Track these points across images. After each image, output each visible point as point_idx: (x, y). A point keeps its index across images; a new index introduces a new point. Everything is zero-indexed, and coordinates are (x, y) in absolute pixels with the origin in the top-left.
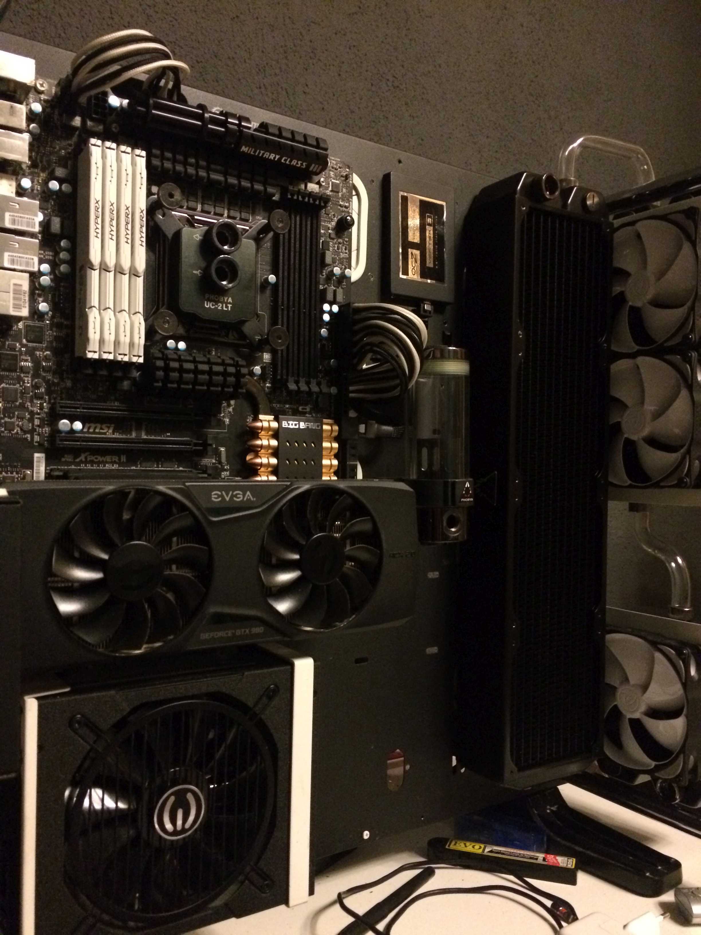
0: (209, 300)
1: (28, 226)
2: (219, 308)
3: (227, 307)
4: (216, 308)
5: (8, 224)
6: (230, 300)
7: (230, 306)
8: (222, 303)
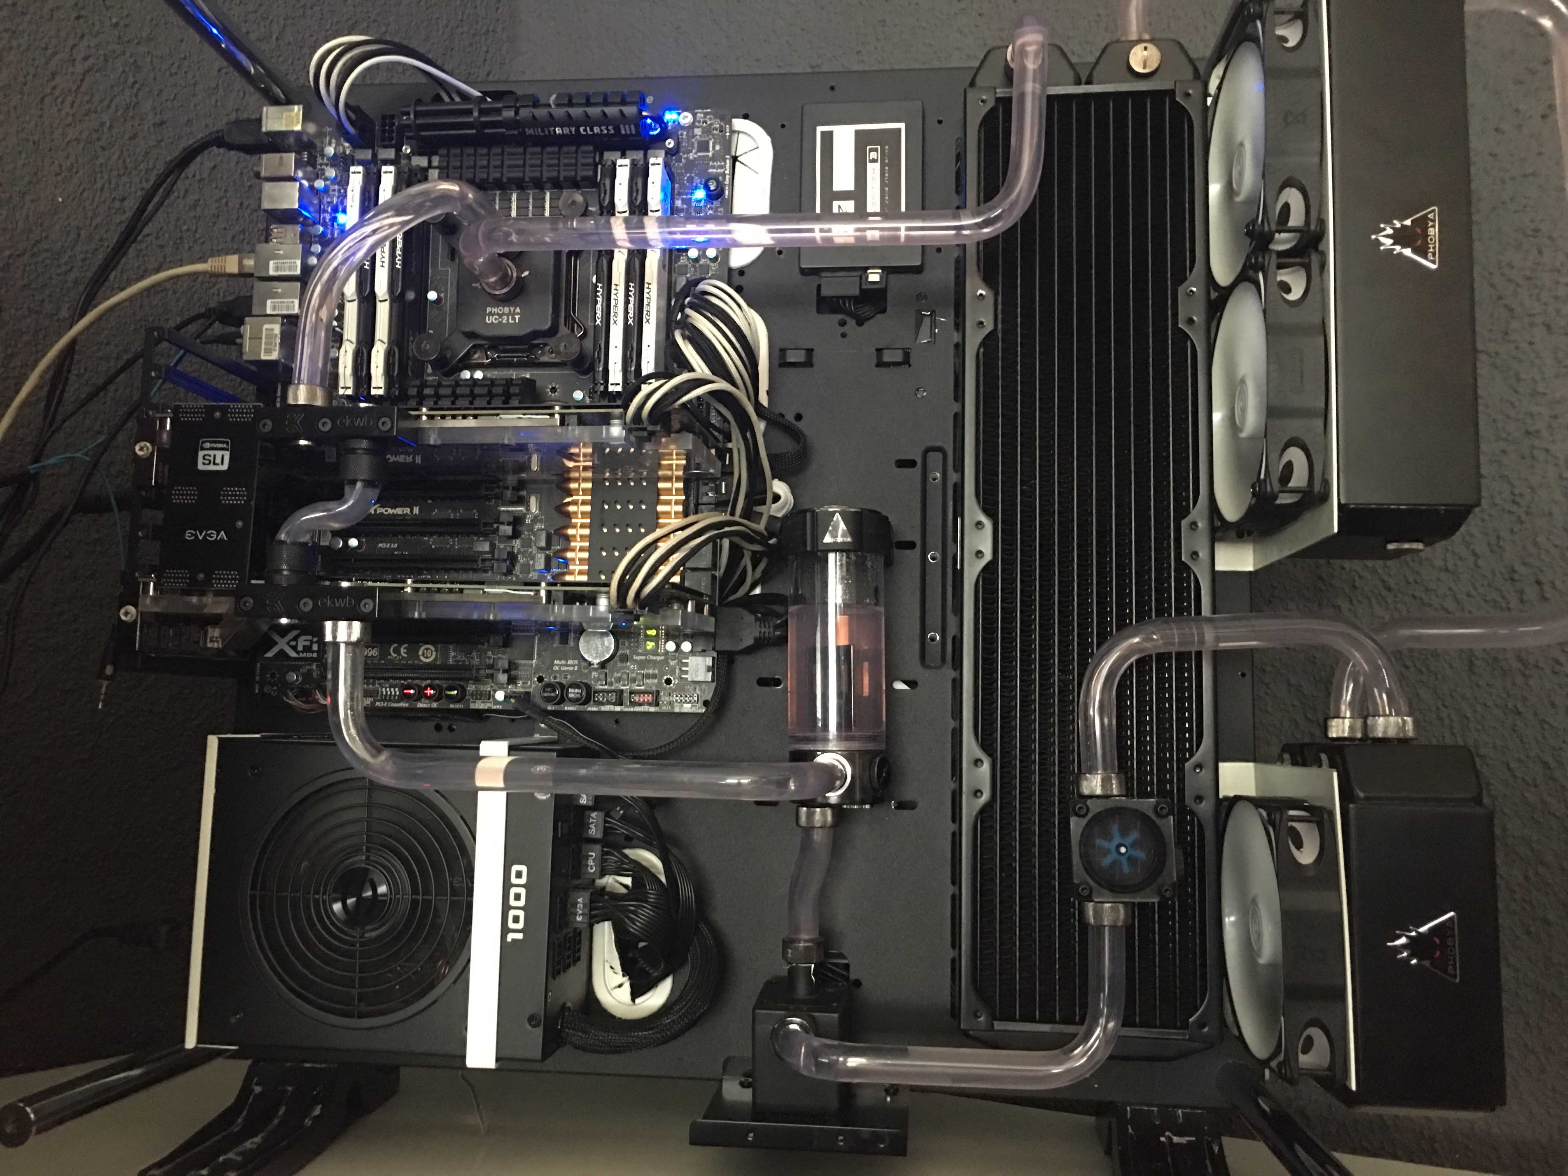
0: (491, 314)
1: (290, 270)
2: (504, 321)
3: (514, 319)
4: (500, 323)
5: (272, 272)
6: (518, 310)
7: (517, 317)
8: (508, 315)
